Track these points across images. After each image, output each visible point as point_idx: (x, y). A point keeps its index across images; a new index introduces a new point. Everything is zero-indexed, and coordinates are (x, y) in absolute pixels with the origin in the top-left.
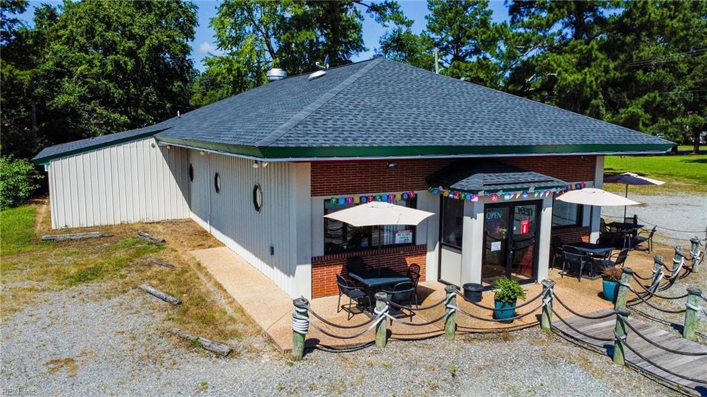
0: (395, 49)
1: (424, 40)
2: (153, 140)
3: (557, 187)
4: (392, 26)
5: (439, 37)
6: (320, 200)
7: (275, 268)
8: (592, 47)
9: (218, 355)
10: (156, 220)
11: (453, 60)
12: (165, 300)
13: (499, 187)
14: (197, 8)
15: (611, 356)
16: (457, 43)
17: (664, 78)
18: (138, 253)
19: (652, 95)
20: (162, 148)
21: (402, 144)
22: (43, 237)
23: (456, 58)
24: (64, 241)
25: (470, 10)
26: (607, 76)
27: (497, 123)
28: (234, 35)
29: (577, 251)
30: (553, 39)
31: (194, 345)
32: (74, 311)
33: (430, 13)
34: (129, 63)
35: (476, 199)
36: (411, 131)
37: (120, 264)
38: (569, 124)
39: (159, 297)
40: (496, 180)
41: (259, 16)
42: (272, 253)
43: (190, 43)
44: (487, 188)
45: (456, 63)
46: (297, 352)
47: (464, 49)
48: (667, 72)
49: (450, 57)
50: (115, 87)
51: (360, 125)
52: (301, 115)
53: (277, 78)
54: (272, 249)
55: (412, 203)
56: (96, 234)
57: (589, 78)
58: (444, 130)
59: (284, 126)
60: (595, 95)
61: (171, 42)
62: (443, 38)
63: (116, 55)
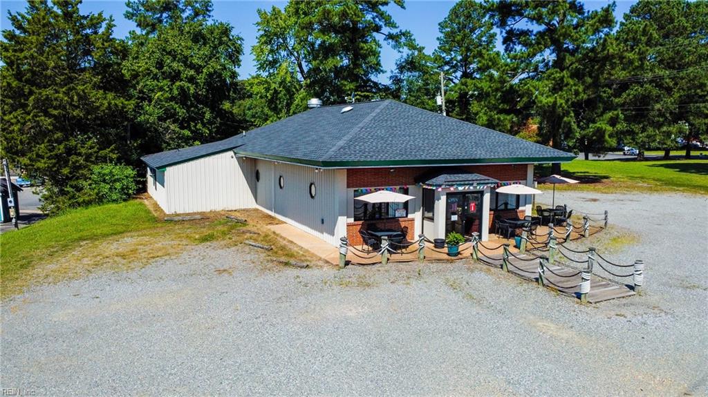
0: (409, 70)
1: (436, 59)
2: (231, 153)
3: (492, 183)
4: (406, 51)
5: (449, 57)
6: (352, 190)
7: (325, 234)
8: (564, 76)
9: (302, 267)
10: (234, 209)
11: (462, 77)
12: (263, 248)
13: (454, 183)
14: (243, 40)
15: (502, 268)
16: (465, 61)
17: (650, 92)
18: (232, 228)
19: (615, 112)
20: (238, 159)
21: (397, 159)
22: (166, 219)
23: (465, 75)
24: (179, 221)
25: (477, 32)
26: (577, 98)
27: (457, 145)
28: (271, 59)
29: (507, 223)
30: (538, 66)
31: (286, 264)
32: (213, 254)
33: (442, 35)
34: (192, 88)
35: (440, 190)
36: (403, 152)
37: (224, 233)
38: (506, 144)
39: (258, 247)
40: (453, 179)
41: (292, 42)
42: (323, 223)
43: (237, 70)
44: (447, 183)
45: (463, 80)
46: (342, 264)
47: (471, 66)
48: (653, 86)
49: (459, 74)
50: (180, 108)
51: (374, 148)
52: (341, 143)
53: (315, 106)
54: (323, 220)
55: (406, 192)
56: (198, 217)
57: (559, 101)
58: (423, 150)
59: (333, 149)
60: (567, 114)
61: (222, 69)
62: (452, 58)
63: (180, 82)
